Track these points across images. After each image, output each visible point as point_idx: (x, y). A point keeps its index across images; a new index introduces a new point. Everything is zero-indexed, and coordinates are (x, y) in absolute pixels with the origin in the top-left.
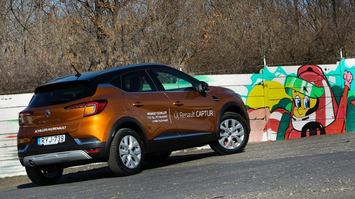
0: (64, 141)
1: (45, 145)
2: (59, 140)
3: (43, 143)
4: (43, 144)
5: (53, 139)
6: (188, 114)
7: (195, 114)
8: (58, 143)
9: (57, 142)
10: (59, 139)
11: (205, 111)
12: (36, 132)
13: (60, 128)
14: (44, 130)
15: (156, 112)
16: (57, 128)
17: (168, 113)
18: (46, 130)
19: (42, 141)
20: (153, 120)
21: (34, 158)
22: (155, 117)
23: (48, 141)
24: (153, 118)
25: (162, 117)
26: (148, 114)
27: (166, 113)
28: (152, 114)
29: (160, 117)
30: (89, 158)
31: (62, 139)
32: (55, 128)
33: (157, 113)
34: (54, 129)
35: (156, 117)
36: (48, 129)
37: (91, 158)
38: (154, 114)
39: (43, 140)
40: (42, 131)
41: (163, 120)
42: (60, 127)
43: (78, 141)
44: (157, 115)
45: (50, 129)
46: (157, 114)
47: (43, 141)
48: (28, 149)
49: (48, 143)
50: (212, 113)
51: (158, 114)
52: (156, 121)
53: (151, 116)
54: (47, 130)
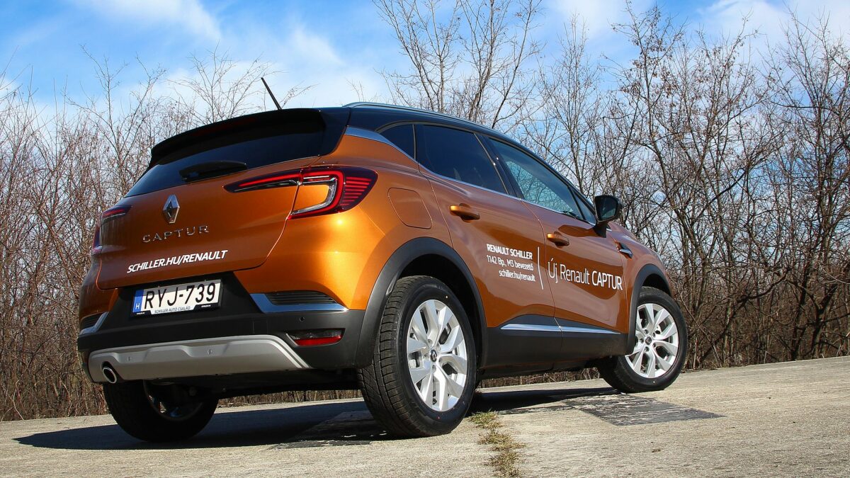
0: (215, 300)
1: (153, 313)
2: (199, 299)
3: (148, 308)
4: (149, 311)
5: (181, 296)
6: (577, 275)
7: (590, 277)
8: (197, 306)
9: (192, 305)
10: (201, 293)
11: (609, 275)
12: (131, 269)
13: (207, 256)
14: (156, 263)
15: (507, 249)
16: (198, 255)
17: (534, 260)
18: (161, 262)
19: (147, 300)
20: (501, 268)
21: (116, 356)
22: (506, 263)
23: (164, 301)
24: (501, 262)
25: (522, 266)
26: (490, 247)
27: (531, 256)
28: (498, 250)
29: (518, 265)
30: (299, 366)
31: (209, 293)
32: (191, 257)
33: (509, 250)
34: (188, 258)
35: (509, 262)
36: (168, 261)
37: (306, 365)
38: (504, 253)
39: (150, 297)
40: (150, 267)
41: (525, 276)
42: (207, 254)
43: (263, 303)
44: (509, 257)
45: (172, 261)
46: (510, 253)
47: (150, 300)
48: (104, 326)
49: (165, 308)
50: (620, 284)
51: (513, 254)
52: (509, 274)
53: (498, 255)
54: (165, 263)
